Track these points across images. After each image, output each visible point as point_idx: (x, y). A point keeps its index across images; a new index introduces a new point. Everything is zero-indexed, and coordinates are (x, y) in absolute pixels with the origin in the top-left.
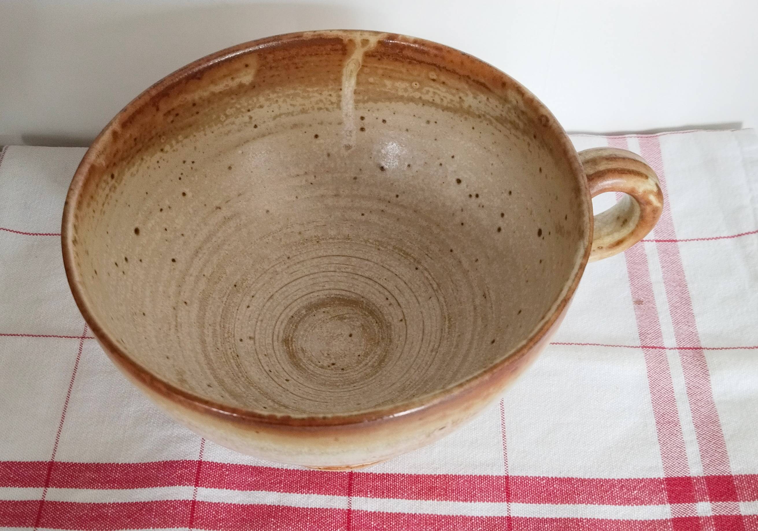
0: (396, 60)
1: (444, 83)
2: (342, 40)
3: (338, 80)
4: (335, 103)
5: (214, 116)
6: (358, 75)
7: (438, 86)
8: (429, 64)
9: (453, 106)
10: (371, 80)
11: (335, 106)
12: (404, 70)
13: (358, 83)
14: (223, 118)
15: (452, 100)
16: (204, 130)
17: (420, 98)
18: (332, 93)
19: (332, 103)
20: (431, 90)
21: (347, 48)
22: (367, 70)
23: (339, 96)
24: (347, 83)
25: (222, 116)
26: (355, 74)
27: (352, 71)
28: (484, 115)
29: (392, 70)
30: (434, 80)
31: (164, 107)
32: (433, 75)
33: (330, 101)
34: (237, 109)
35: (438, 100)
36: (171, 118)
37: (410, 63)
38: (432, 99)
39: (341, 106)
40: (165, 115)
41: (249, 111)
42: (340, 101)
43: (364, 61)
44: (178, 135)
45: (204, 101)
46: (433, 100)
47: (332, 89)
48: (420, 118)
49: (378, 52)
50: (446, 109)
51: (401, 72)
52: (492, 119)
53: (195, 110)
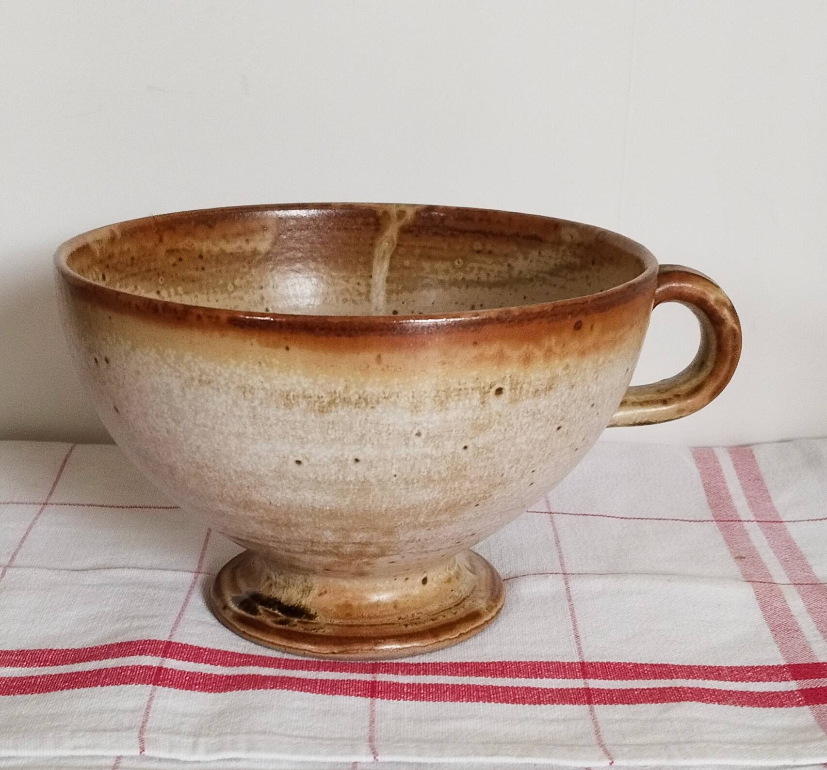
0: (436, 234)
1: (490, 252)
2: (375, 212)
3: (368, 265)
4: (363, 294)
5: (221, 282)
6: (392, 258)
7: (483, 258)
8: (473, 232)
9: (501, 279)
10: (407, 263)
11: (364, 297)
12: (445, 245)
13: (391, 268)
14: (230, 288)
15: (499, 272)
16: (208, 294)
17: (463, 279)
18: (361, 281)
19: (360, 294)
20: (476, 265)
21: (381, 222)
22: (402, 250)
23: (369, 285)
24: (378, 267)
25: (230, 285)
26: (388, 256)
27: (384, 253)
28: (537, 276)
29: (431, 248)
30: (479, 252)
31: (168, 242)
32: (478, 246)
33: (358, 291)
34: (248, 282)
35: (483, 277)
36: (172, 260)
37: (452, 235)
38: (476, 278)
39: (370, 298)
40: (168, 251)
41: (262, 288)
42: (369, 292)
43: (400, 238)
44: (178, 285)
45: (212, 256)
46: (479, 278)
47: (362, 276)
48: (463, 304)
49: (415, 226)
50: (491, 285)
51: (442, 249)
52: (545, 275)
53: (201, 264)
